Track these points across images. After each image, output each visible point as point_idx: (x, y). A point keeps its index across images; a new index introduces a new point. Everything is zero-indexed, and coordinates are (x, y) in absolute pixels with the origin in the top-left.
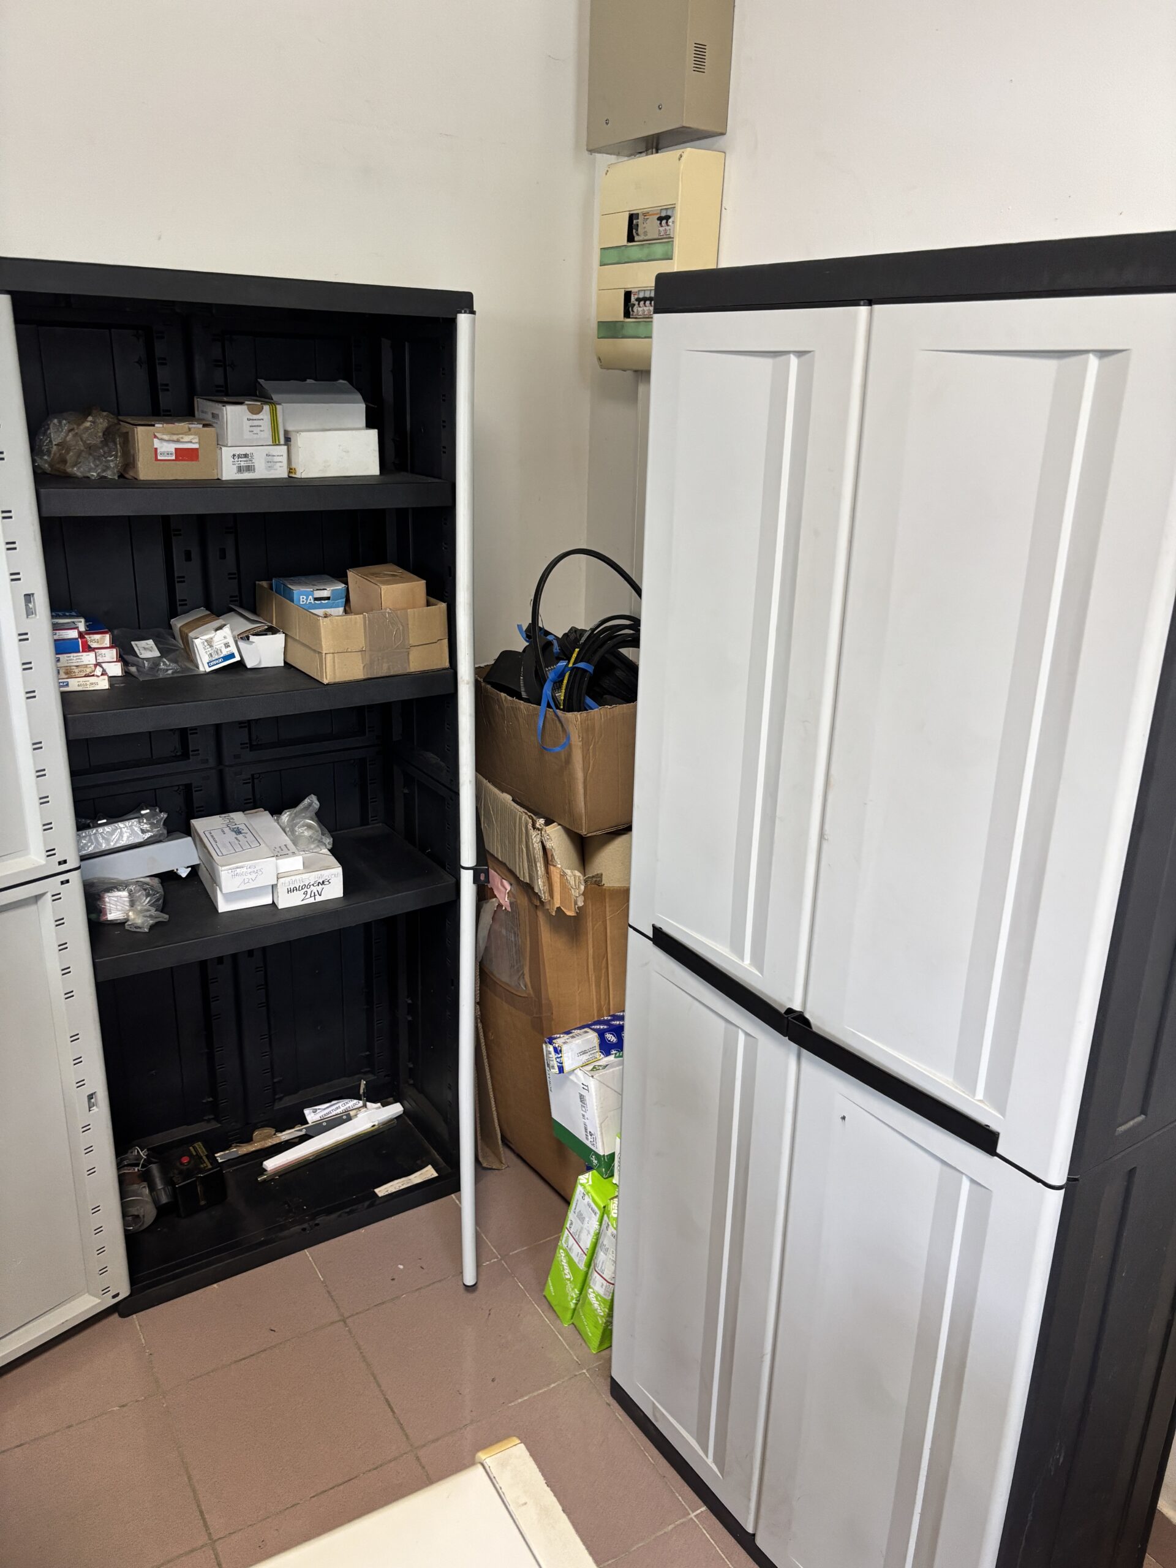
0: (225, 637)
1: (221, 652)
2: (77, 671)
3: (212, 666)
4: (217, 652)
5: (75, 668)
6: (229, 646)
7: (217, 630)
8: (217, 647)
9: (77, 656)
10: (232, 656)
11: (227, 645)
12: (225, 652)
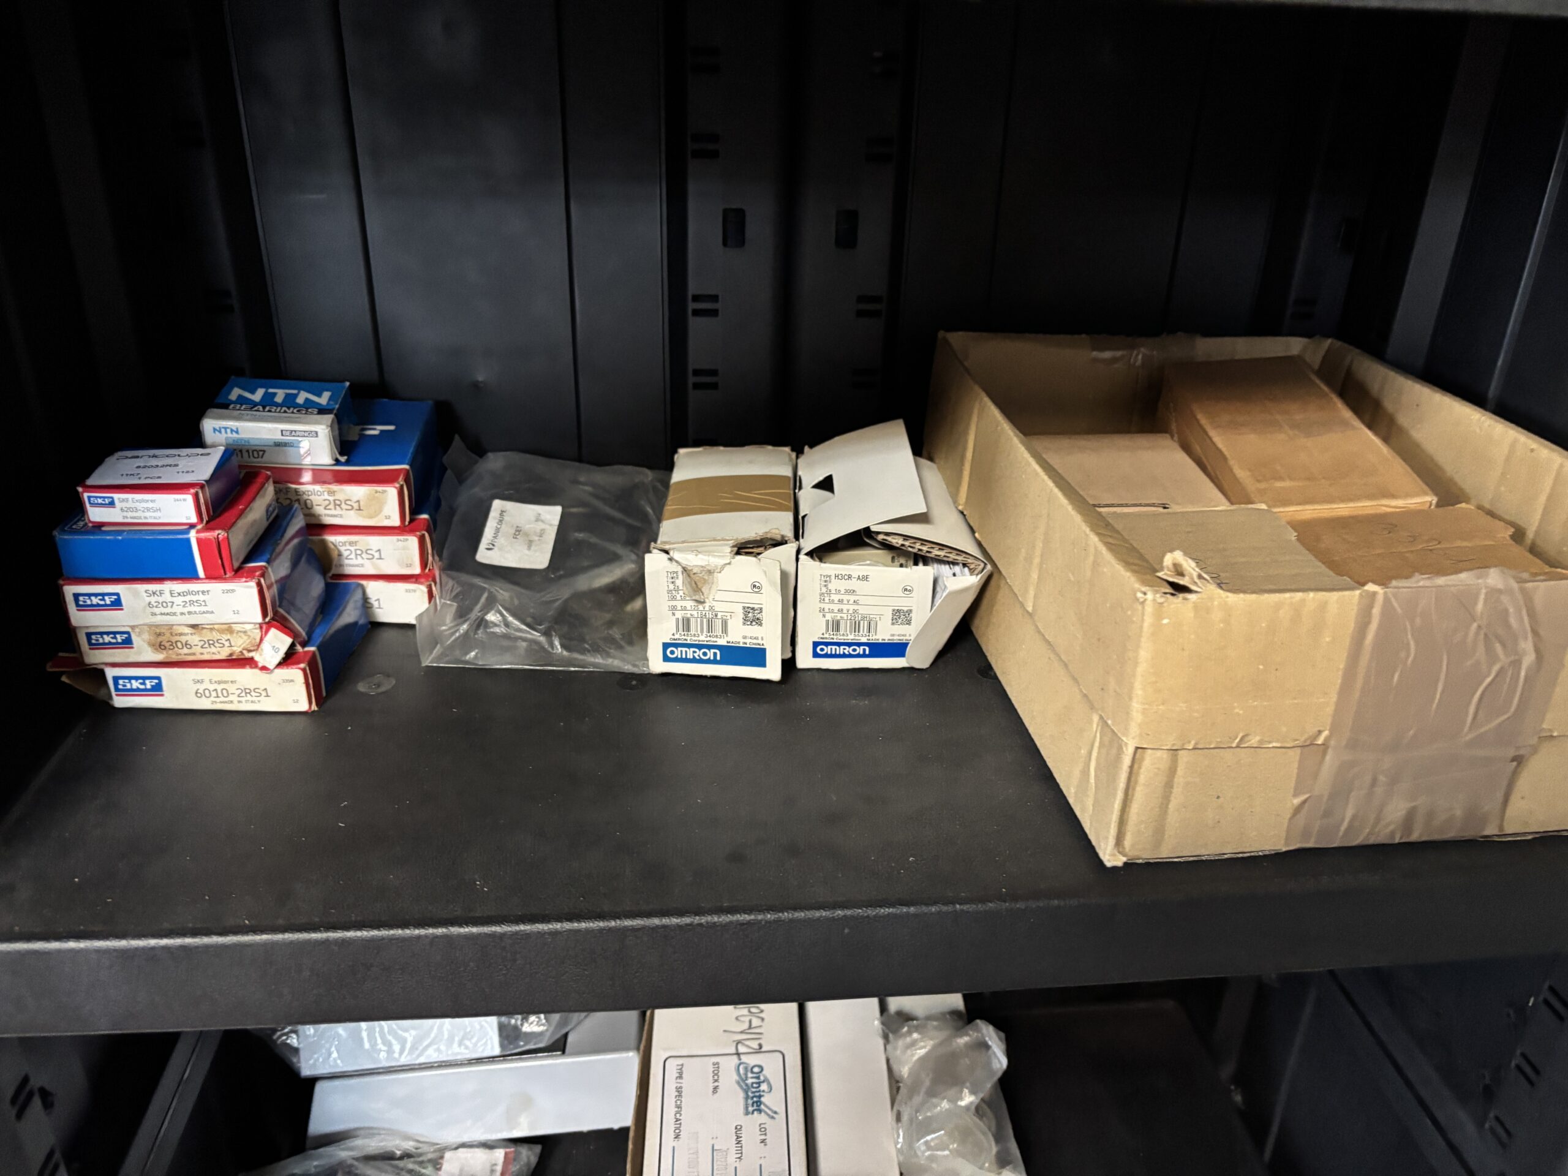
0: (756, 587)
1: (725, 630)
2: (195, 639)
3: (676, 660)
4: (710, 624)
5: (187, 630)
6: (758, 621)
7: (743, 548)
8: (718, 607)
9: (189, 593)
10: (757, 656)
11: (752, 616)
12: (738, 634)
